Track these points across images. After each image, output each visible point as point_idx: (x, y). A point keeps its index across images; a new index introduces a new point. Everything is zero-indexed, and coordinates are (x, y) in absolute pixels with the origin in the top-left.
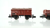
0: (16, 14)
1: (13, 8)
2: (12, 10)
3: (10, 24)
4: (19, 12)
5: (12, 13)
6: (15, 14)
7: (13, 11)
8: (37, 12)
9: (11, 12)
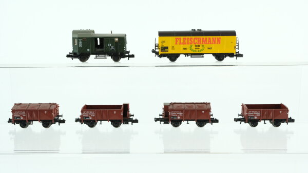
0: (22, 118)
1: (17, 103)
2: (13, 111)
3: (11, 139)
4: (29, 115)
5: (13, 115)
6: (20, 117)
7: (16, 112)
8: (70, 111)
9: (11, 114)
